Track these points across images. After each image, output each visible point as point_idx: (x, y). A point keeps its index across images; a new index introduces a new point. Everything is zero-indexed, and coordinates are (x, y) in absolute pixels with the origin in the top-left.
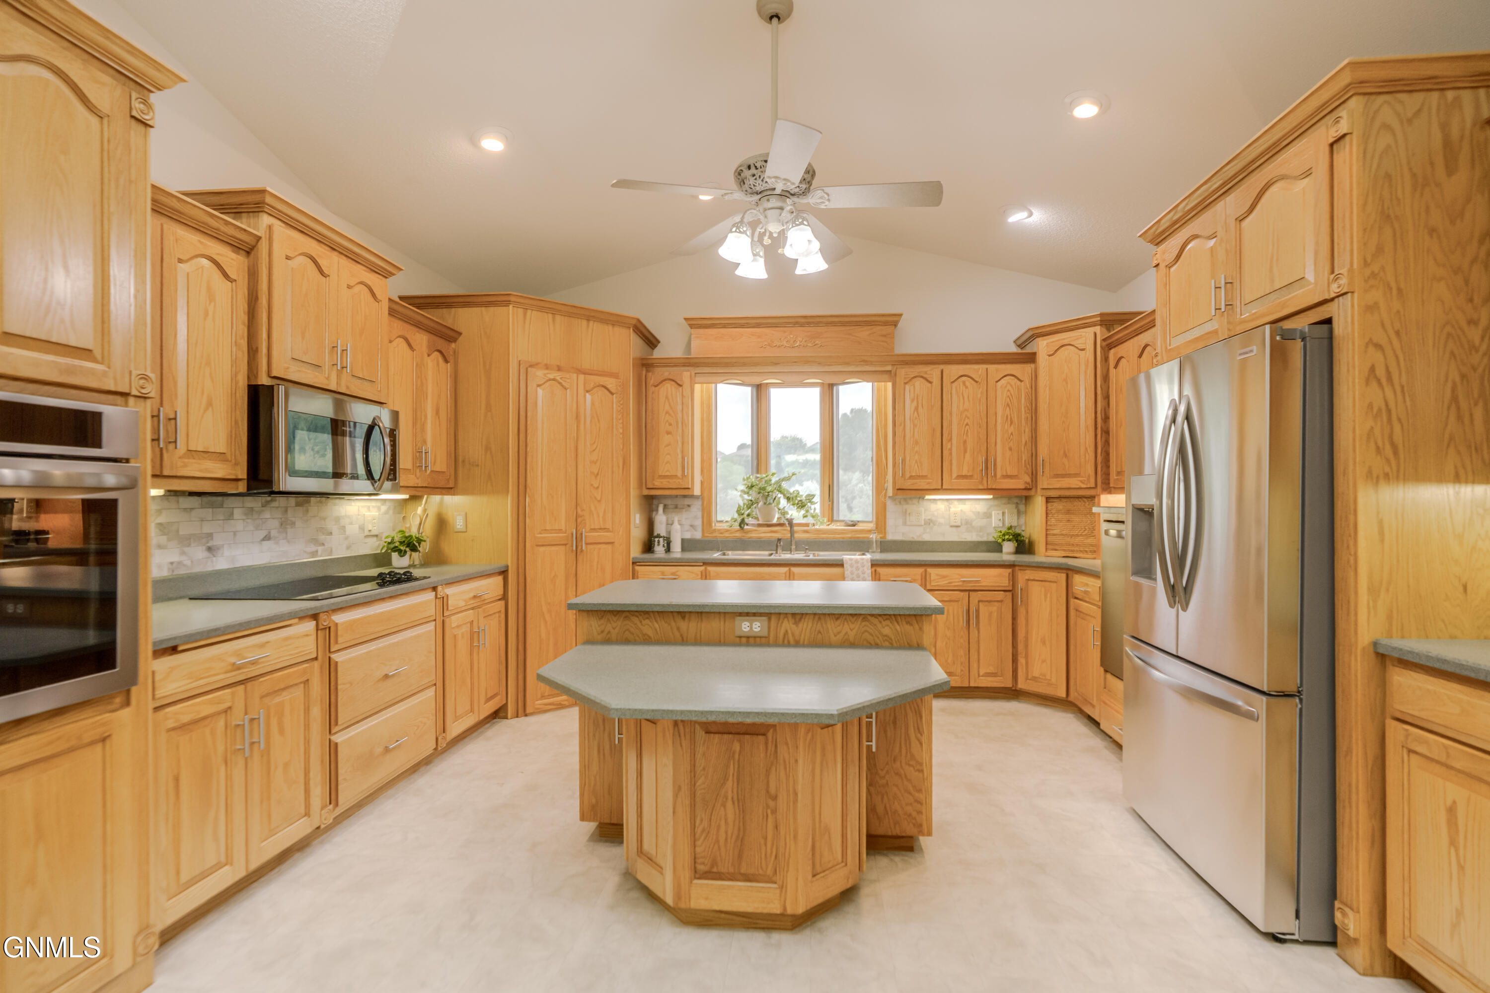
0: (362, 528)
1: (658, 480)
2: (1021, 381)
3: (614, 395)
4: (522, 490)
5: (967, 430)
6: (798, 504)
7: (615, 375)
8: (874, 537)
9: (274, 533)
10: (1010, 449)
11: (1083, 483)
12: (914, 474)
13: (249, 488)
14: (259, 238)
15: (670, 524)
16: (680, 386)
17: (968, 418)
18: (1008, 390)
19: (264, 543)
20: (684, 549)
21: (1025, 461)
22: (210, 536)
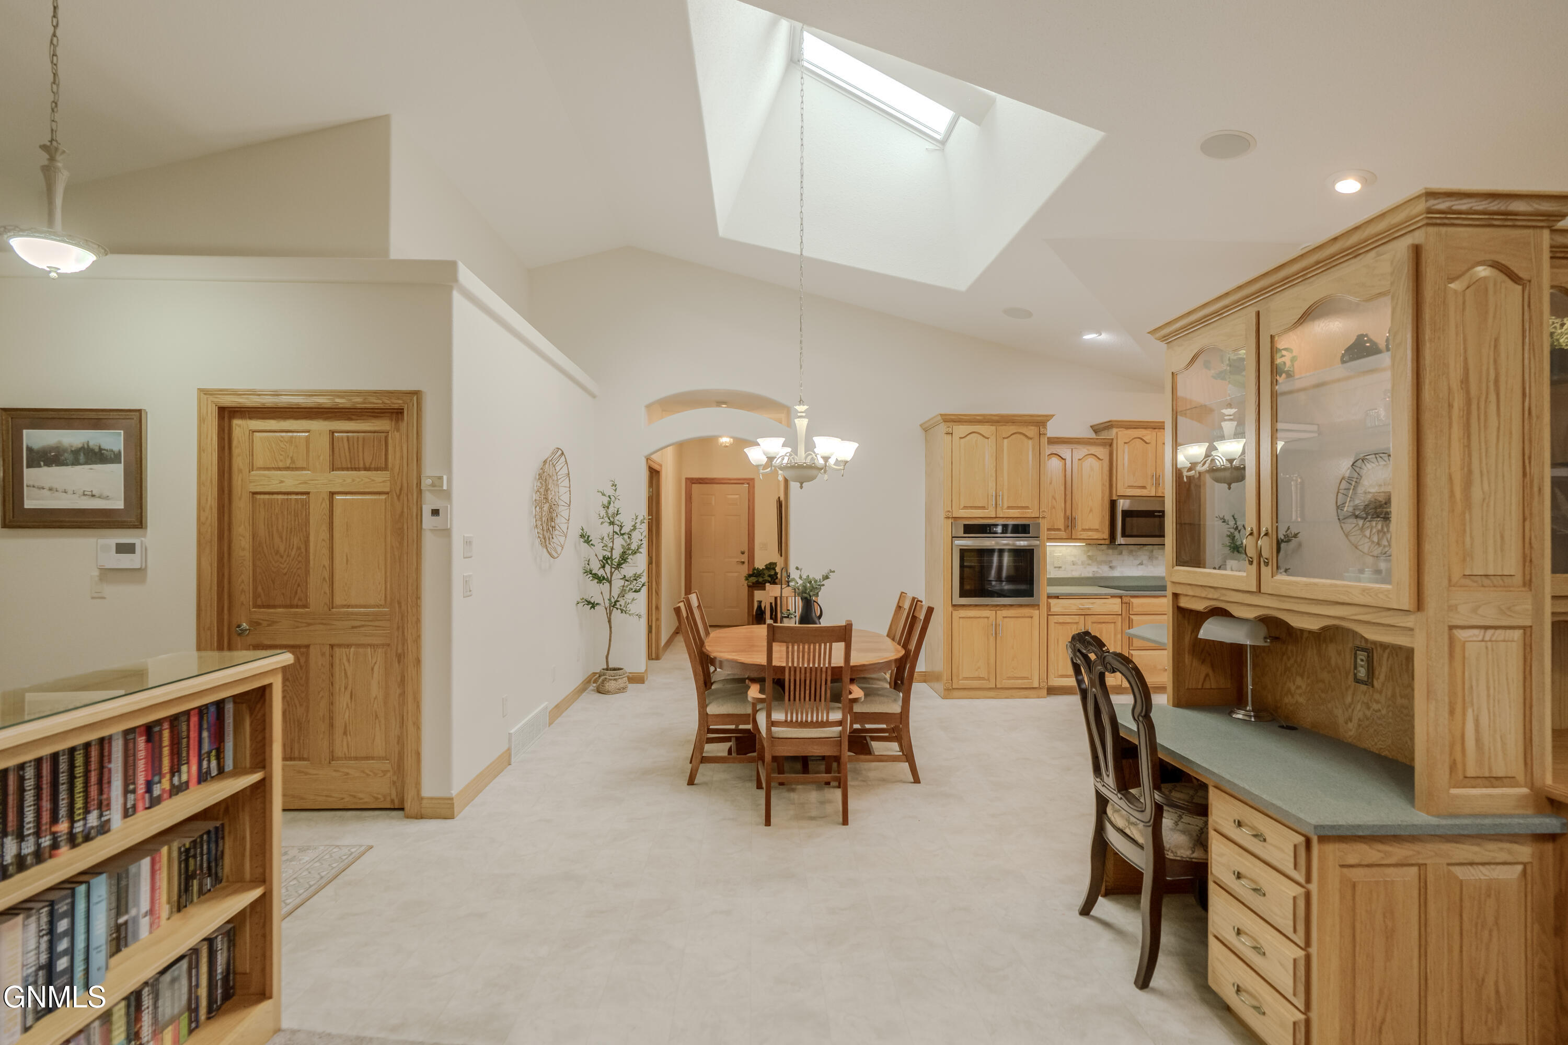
9: (1144, 562)
13: (1111, 542)
14: (1112, 439)
19: (1139, 566)
22: (1111, 561)
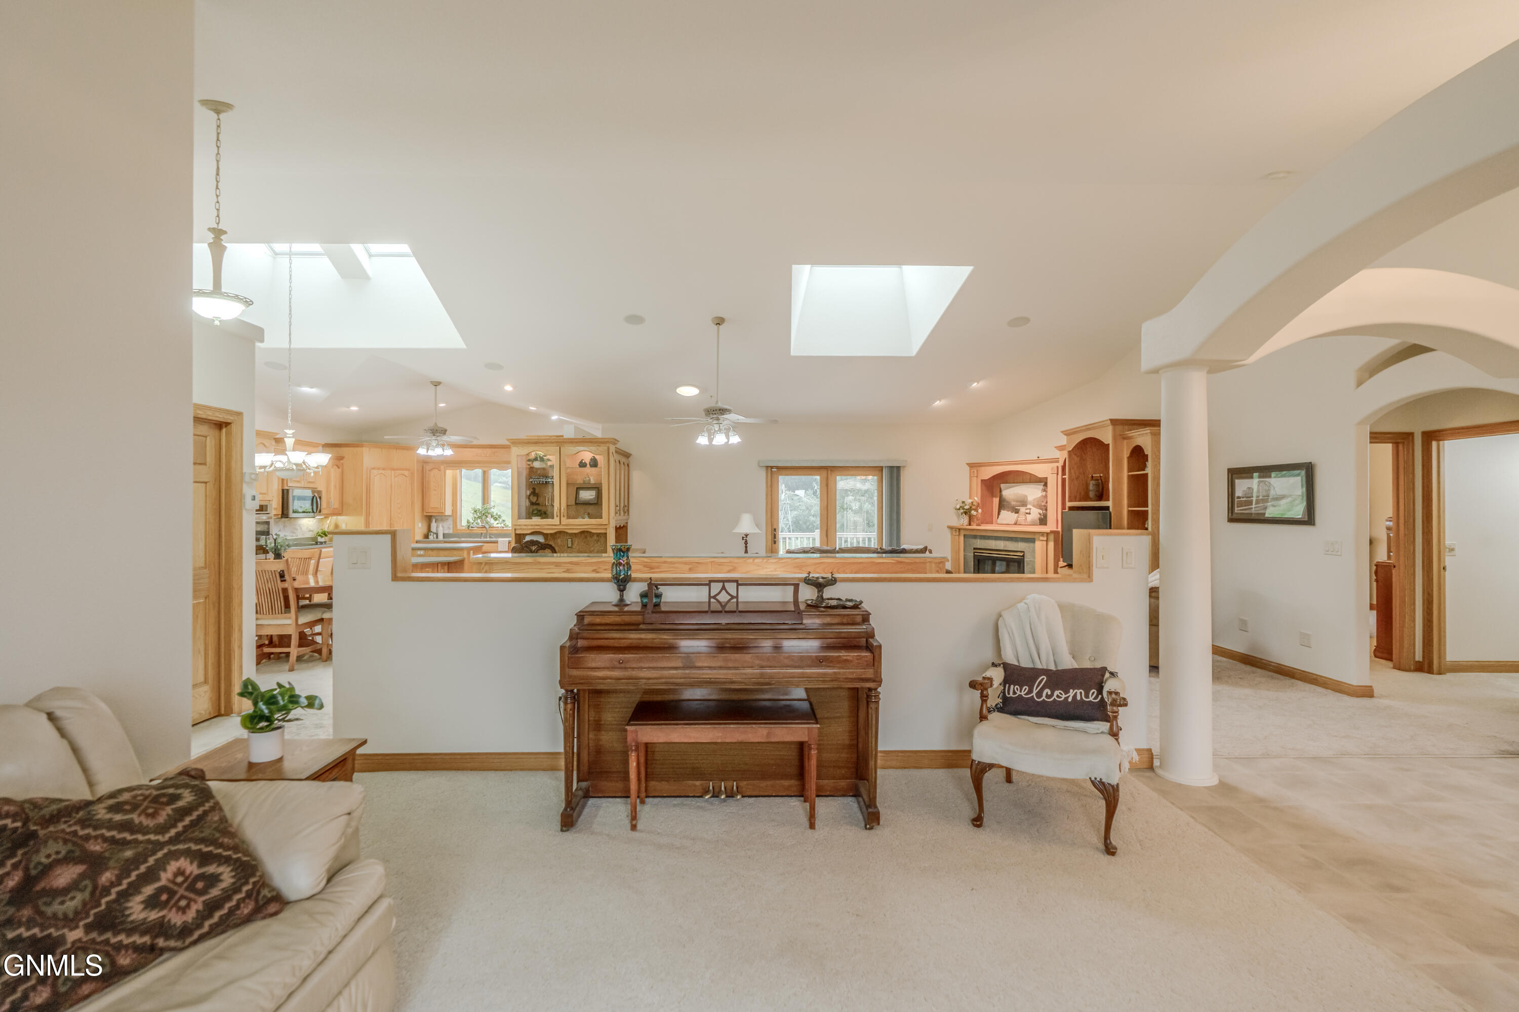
0: (307, 528)
1: (431, 510)
4: (368, 514)
7: (408, 470)
15: (437, 527)
20: (444, 537)
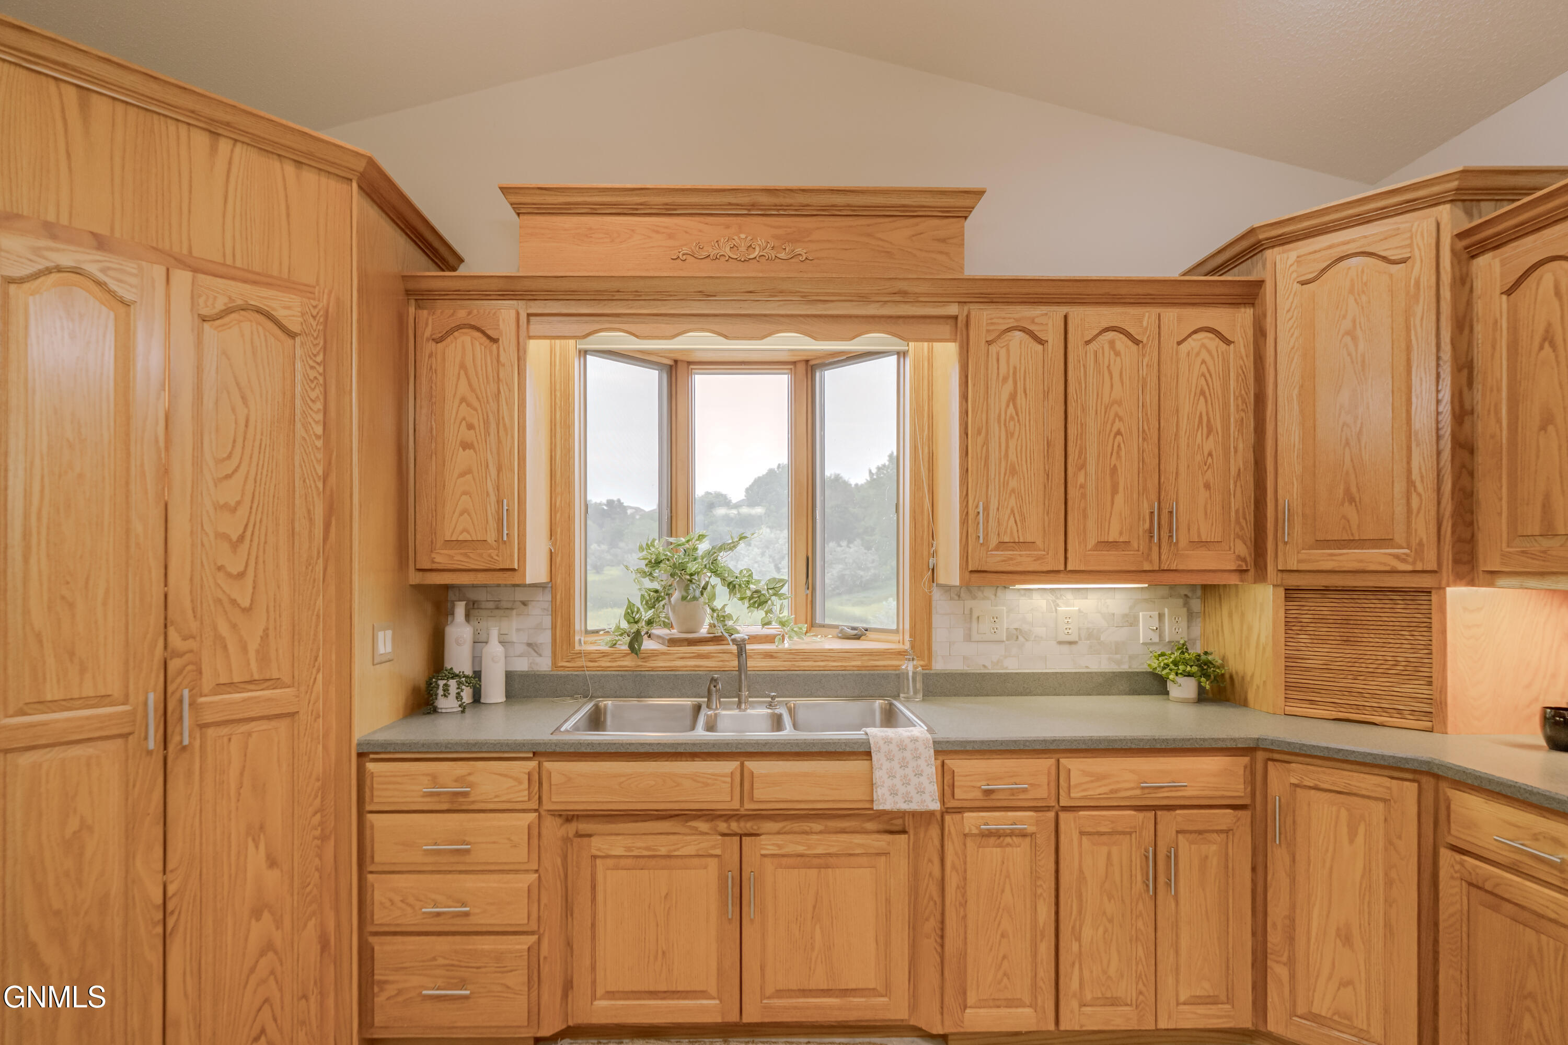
1: (442, 552)
2: (1228, 342)
3: (298, 339)
5: (1119, 446)
6: (751, 598)
7: (304, 290)
8: (911, 669)
10: (1207, 486)
11: (1404, 561)
12: (1007, 540)
15: (481, 642)
16: (495, 341)
17: (1121, 419)
18: (1203, 362)
20: (509, 703)
21: (1237, 512)
